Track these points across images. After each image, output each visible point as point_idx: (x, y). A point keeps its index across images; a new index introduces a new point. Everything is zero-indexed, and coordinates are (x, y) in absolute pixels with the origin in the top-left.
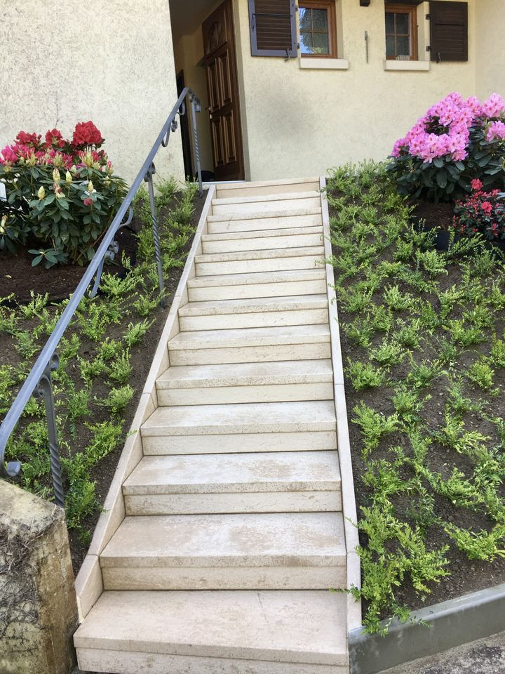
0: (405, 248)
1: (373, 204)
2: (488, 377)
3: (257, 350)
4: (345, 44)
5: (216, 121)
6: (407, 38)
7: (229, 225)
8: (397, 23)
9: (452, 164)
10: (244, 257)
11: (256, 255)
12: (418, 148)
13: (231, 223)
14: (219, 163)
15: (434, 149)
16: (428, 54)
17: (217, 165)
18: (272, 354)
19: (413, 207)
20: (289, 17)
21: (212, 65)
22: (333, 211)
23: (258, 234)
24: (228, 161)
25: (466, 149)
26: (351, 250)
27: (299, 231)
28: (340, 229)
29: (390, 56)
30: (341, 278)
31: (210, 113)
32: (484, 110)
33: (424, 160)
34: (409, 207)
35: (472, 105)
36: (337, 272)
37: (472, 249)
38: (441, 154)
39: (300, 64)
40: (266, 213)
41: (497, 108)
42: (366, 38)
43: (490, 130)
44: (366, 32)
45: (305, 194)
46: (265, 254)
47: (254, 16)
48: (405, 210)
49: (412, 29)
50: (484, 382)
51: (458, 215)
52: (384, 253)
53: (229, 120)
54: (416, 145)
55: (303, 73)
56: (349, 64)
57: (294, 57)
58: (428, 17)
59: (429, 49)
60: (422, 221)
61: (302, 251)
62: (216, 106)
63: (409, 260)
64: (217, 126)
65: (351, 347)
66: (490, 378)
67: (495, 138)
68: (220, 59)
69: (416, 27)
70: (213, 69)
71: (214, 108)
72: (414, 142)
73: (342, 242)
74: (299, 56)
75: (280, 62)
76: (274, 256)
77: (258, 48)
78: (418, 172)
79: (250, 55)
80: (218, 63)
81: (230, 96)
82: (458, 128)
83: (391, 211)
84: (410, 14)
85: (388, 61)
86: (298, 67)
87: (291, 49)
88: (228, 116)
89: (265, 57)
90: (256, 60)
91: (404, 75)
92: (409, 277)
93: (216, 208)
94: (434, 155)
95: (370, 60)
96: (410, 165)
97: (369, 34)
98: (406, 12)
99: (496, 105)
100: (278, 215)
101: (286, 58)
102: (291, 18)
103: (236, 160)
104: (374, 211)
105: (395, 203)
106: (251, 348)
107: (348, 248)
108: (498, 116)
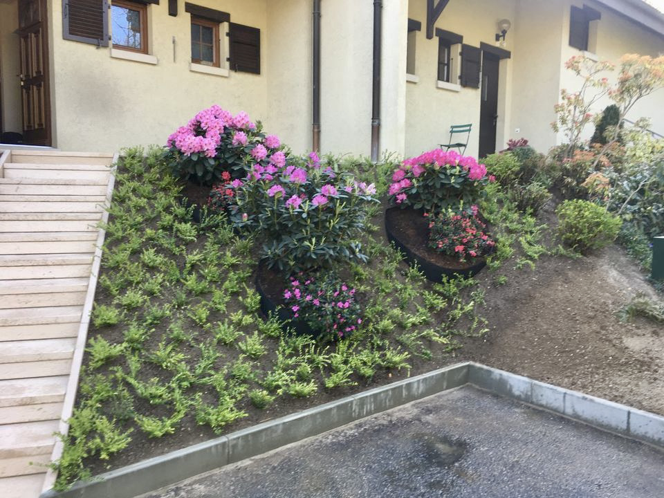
0: (167, 219)
1: (150, 182)
2: (204, 316)
3: (19, 297)
4: (154, 44)
5: (27, 87)
6: (212, 48)
7: (18, 188)
8: (203, 35)
9: (205, 158)
10: (24, 218)
11: (39, 217)
12: (181, 144)
13: (20, 186)
14: (28, 127)
15: (191, 146)
16: (227, 64)
17: (26, 128)
18: (34, 301)
19: (182, 188)
20: (102, 13)
21: (26, 38)
22: (118, 184)
23: (43, 198)
24: (36, 127)
25: (216, 149)
26: (124, 218)
27: (82, 199)
28: (119, 200)
29: (195, 59)
30: (109, 240)
31: (22, 80)
32: (234, 122)
33: (184, 153)
34: (179, 187)
35: (226, 116)
36: (108, 235)
37: (218, 223)
38: (197, 151)
39: (111, 53)
40: (57, 180)
41: (243, 122)
42: (174, 42)
43: (235, 137)
44: (174, 37)
45: (97, 167)
46: (47, 216)
47: (67, 6)
48: (176, 189)
49: (216, 41)
50: (201, 320)
51: (212, 197)
52: (151, 222)
53: (39, 91)
54: (180, 141)
55: (114, 61)
56: (158, 61)
57: (106, 46)
58: (228, 34)
59: (228, 60)
60: (185, 199)
61: (81, 216)
62: (27, 75)
63: (168, 229)
64: (28, 93)
65: (103, 295)
66: (205, 317)
67: (239, 144)
68: (33, 35)
69: (218, 41)
70: (26, 42)
71: (26, 76)
72: (179, 138)
73: (118, 211)
74: (111, 46)
75: (92, 49)
76: (55, 218)
77: (70, 33)
78: (182, 161)
79: (61, 38)
80: (31, 38)
81: (42, 70)
82: (212, 133)
83: (164, 190)
84: (214, 29)
85: (192, 64)
86: (109, 55)
87: (102, 39)
88: (39, 86)
89: (77, 41)
90: (68, 43)
91: (206, 77)
92: (166, 243)
93: (7, 171)
94: (192, 151)
95: (177, 60)
96: (177, 156)
97: (176, 39)
98: (211, 26)
99: (243, 119)
100: (67, 183)
101: (98, 46)
102: (104, 14)
103: (44, 127)
104: (150, 187)
105: (169, 183)
106: (14, 296)
107: (122, 216)
108: (244, 127)
